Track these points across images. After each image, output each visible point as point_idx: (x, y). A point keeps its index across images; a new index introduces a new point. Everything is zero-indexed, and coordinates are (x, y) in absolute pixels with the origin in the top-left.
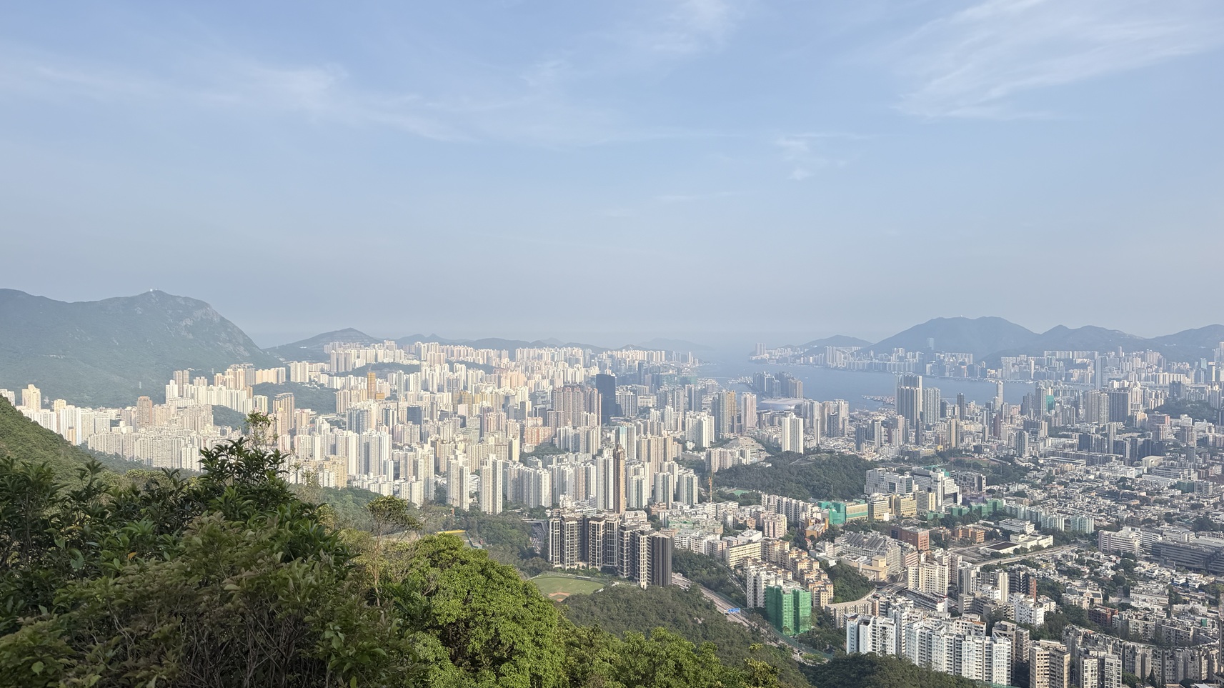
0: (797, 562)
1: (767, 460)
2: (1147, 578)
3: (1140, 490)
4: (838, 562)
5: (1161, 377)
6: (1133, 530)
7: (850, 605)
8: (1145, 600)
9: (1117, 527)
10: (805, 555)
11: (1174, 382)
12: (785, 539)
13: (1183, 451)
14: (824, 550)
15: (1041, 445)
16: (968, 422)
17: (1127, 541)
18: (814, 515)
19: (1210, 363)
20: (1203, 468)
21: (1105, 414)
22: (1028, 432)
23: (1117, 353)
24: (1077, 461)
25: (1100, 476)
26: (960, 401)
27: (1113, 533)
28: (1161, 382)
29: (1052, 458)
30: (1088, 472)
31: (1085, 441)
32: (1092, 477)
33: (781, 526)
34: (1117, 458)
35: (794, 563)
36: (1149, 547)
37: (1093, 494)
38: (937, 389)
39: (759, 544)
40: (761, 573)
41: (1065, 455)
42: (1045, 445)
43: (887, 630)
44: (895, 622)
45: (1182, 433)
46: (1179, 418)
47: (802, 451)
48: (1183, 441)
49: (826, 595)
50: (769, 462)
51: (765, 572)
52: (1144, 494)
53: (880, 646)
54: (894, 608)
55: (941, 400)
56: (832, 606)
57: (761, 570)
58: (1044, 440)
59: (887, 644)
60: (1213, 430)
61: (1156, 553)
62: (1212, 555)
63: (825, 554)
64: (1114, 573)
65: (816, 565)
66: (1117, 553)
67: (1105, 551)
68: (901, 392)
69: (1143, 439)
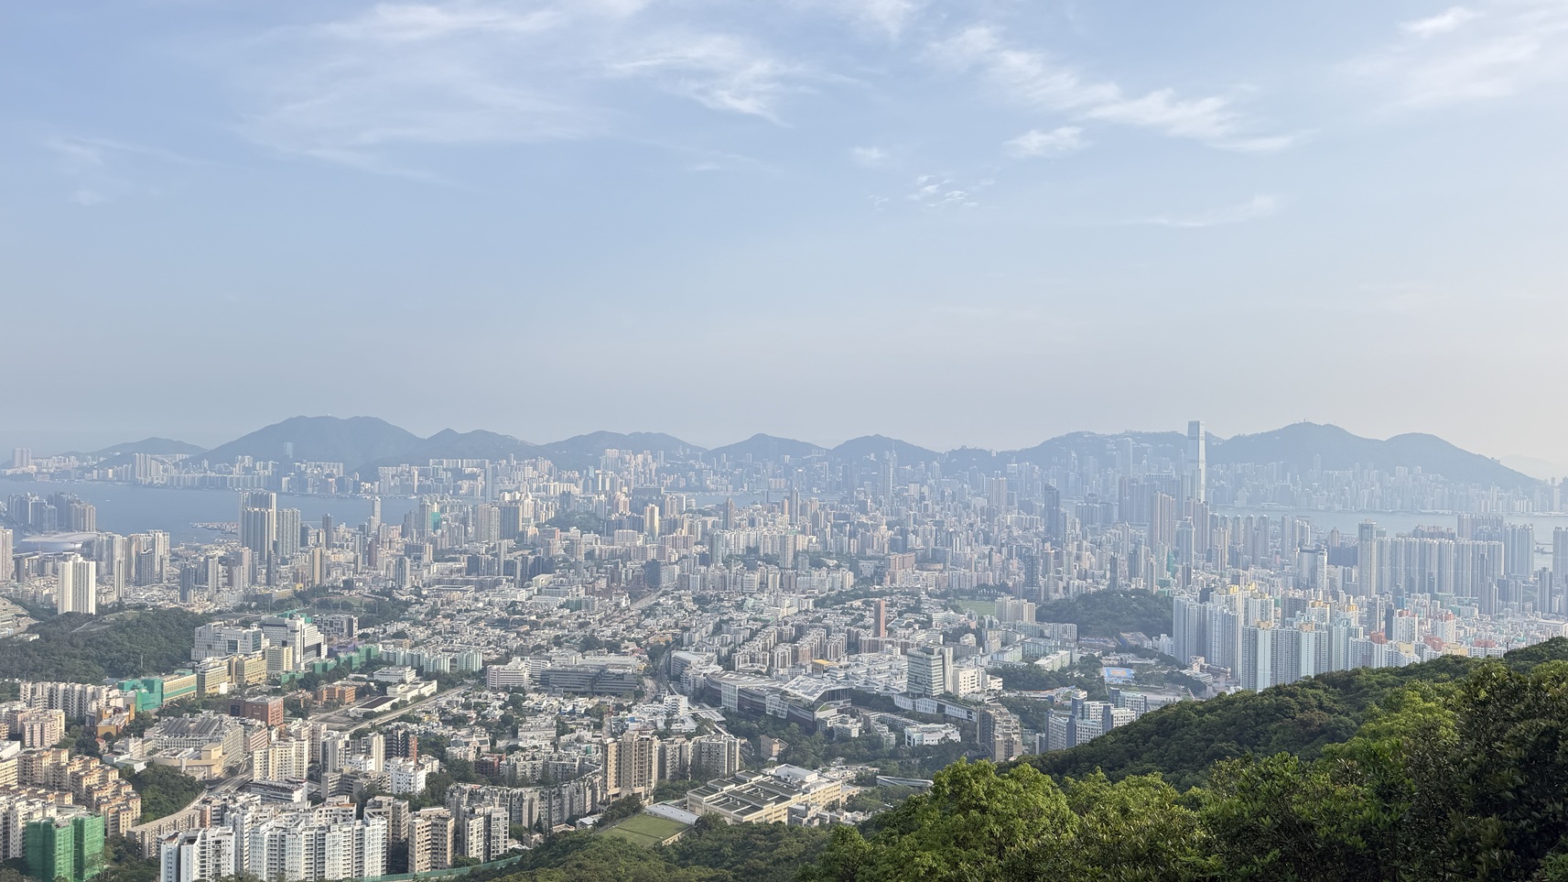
0: (82, 776)
1: (31, 629)
2: (535, 712)
3: (530, 613)
4: (149, 765)
5: (552, 487)
6: (523, 659)
7: (165, 821)
8: (533, 738)
9: (505, 659)
10: (96, 763)
11: (564, 492)
12: (61, 746)
13: (572, 566)
14: (127, 750)
15: (425, 572)
16: (335, 550)
17: (517, 673)
18: (112, 703)
19: (597, 472)
20: (590, 583)
21: (495, 533)
22: (409, 557)
23: (508, 462)
24: (465, 588)
25: (490, 603)
26: (326, 523)
27: (502, 667)
28: (552, 493)
29: (437, 586)
30: (476, 600)
31: (474, 564)
32: (481, 605)
33: (57, 724)
34: (507, 581)
35: (77, 778)
36: (538, 677)
37: (482, 624)
38: (296, 510)
39: (15, 762)
40: (18, 804)
41: (452, 582)
42: (429, 572)
43: (223, 843)
44: (234, 830)
45: (571, 548)
46: (568, 531)
47: (92, 610)
48: (572, 556)
49: (130, 815)
50: (34, 633)
51: (24, 803)
52: (534, 618)
53: (211, 867)
54: (233, 811)
55: (301, 524)
56: (138, 830)
57: (18, 801)
58: (428, 566)
59: (222, 862)
60: (599, 541)
61: (545, 682)
62: (598, 674)
63: (128, 756)
64: (502, 712)
65: (114, 775)
66: (506, 689)
67: (494, 690)
68: (247, 518)
69: (534, 557)
